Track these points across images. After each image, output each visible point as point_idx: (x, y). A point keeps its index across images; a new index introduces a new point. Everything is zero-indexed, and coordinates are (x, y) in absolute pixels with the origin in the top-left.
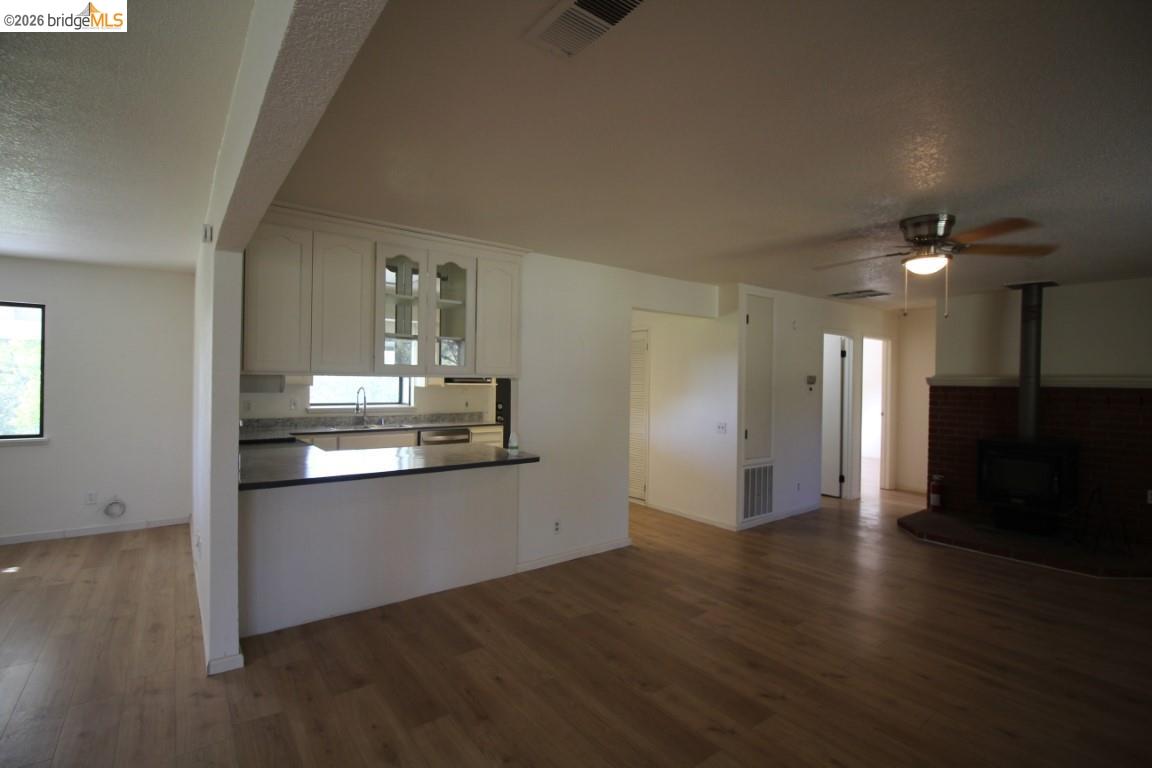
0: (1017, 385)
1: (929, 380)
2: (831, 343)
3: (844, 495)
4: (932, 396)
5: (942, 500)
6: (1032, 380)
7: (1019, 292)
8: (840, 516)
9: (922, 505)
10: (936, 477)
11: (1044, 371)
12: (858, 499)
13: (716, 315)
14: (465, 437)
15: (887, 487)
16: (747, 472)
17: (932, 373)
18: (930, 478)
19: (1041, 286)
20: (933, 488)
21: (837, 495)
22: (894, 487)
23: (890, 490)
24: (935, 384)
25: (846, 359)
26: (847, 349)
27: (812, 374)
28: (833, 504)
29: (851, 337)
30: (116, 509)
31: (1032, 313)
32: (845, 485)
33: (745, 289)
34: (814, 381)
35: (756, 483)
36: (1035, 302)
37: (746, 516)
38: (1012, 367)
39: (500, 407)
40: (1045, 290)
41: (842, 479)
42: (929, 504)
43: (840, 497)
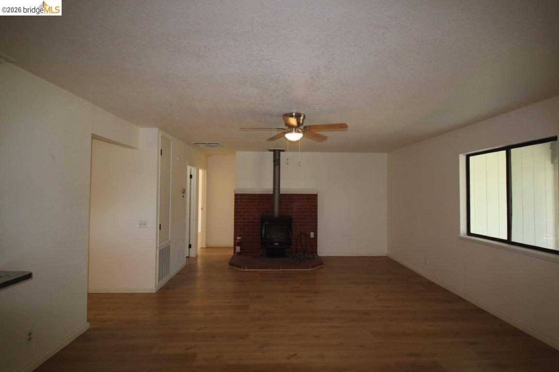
3: (191, 255)
4: (235, 199)
5: (241, 249)
6: (277, 191)
10: (238, 238)
12: (197, 256)
15: (204, 247)
16: (160, 252)
18: (235, 239)
19: (280, 151)
20: (237, 243)
22: (207, 247)
25: (192, 179)
26: (192, 174)
27: (184, 188)
31: (277, 162)
34: (185, 192)
36: (277, 158)
41: (190, 247)
43: (189, 257)
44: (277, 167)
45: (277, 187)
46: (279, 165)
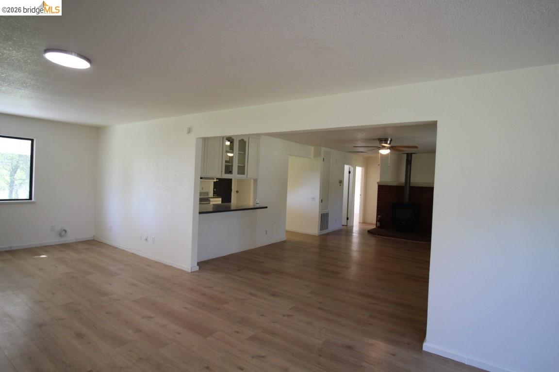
0: (404, 185)
1: (378, 183)
2: (347, 168)
3: (348, 225)
4: (378, 188)
5: (381, 224)
6: (408, 184)
7: (406, 155)
8: (347, 231)
9: (375, 227)
10: (379, 216)
11: (412, 181)
12: (353, 226)
13: (312, 157)
14: (208, 202)
15: (361, 222)
16: (322, 214)
17: (378, 181)
18: (377, 217)
19: (412, 154)
20: (378, 220)
21: (346, 224)
22: (364, 222)
23: (362, 223)
24: (380, 184)
25: (350, 174)
26: (351, 171)
27: (341, 180)
28: (345, 227)
29: (352, 166)
30: (63, 233)
31: (409, 162)
32: (348, 221)
33: (323, 149)
34: (341, 182)
35: (324, 218)
36: (410, 159)
37: (321, 230)
38: (403, 180)
39: (215, 190)
40: (413, 155)
41: (348, 219)
42: (376, 226)
43: (346, 226)
44: (409, 166)
45: (408, 181)
46: (411, 164)
